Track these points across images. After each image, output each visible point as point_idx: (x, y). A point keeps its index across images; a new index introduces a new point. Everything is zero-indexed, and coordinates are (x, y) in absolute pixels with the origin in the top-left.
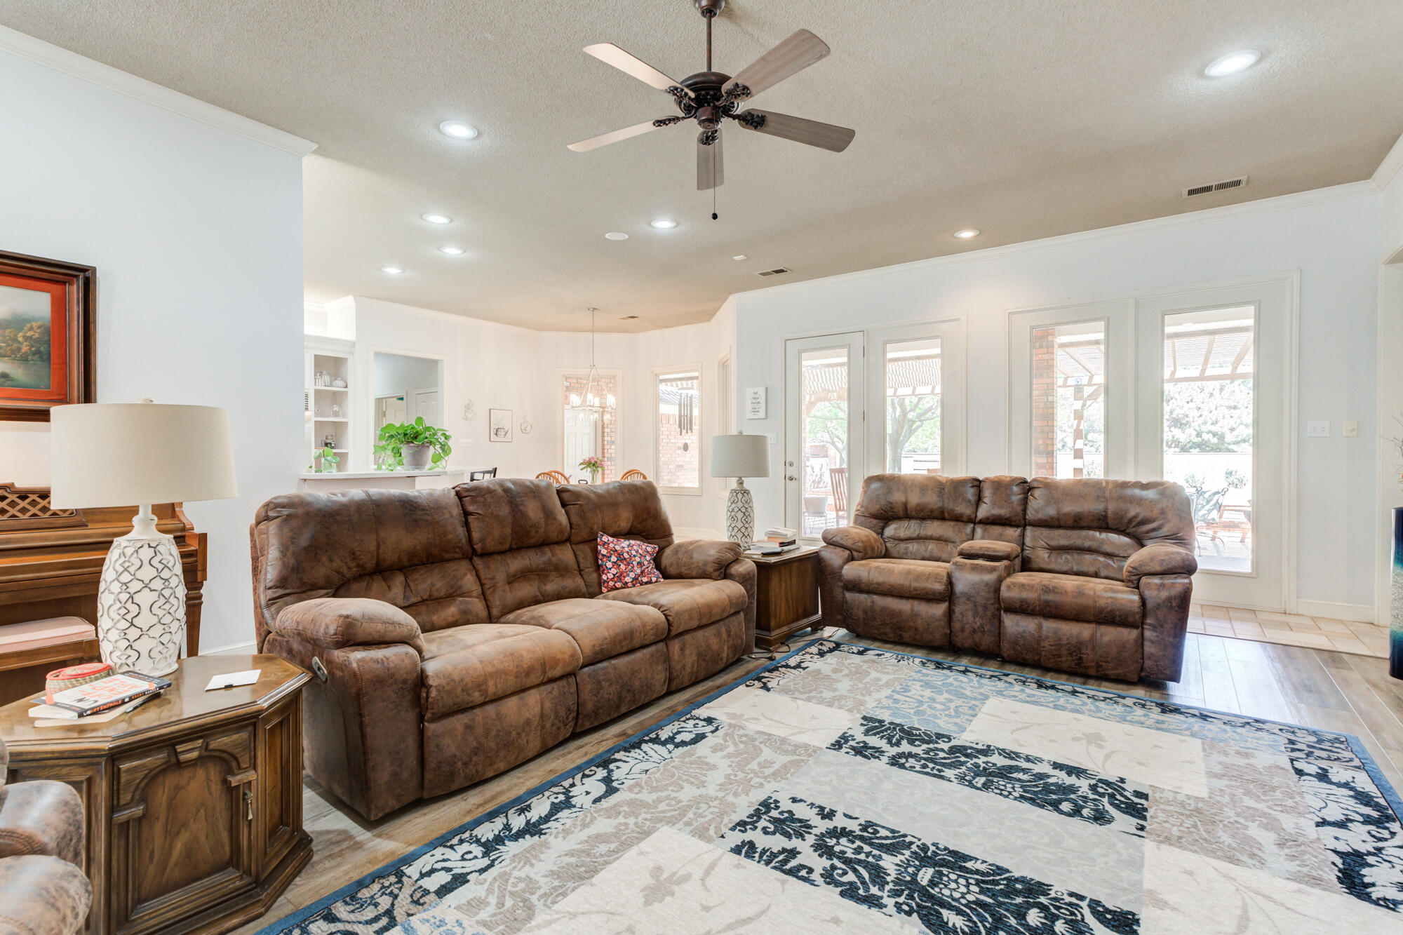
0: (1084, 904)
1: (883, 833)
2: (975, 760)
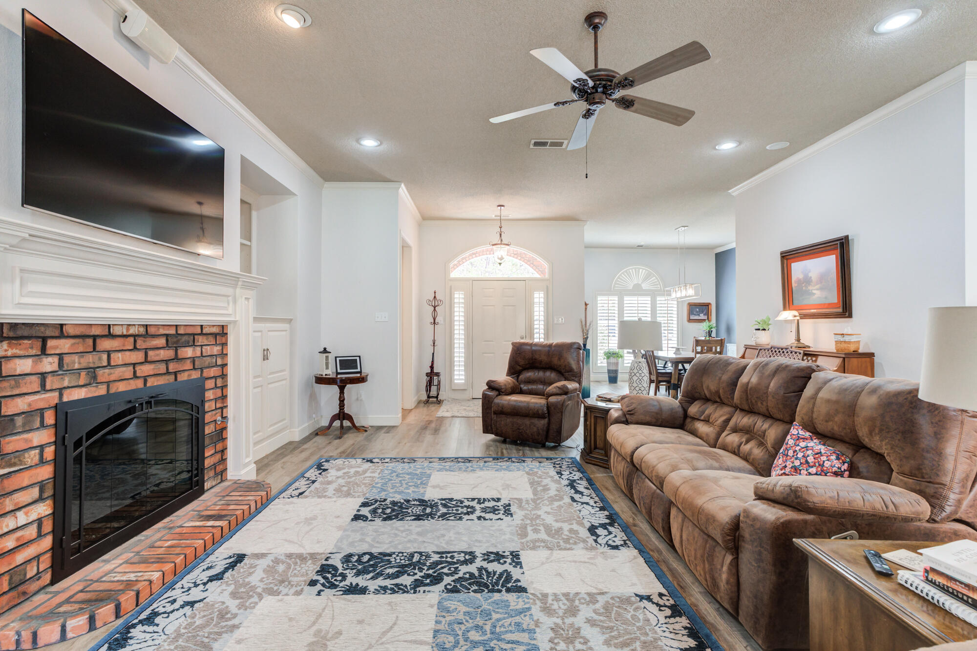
0: (370, 519)
1: (452, 518)
2: (422, 574)
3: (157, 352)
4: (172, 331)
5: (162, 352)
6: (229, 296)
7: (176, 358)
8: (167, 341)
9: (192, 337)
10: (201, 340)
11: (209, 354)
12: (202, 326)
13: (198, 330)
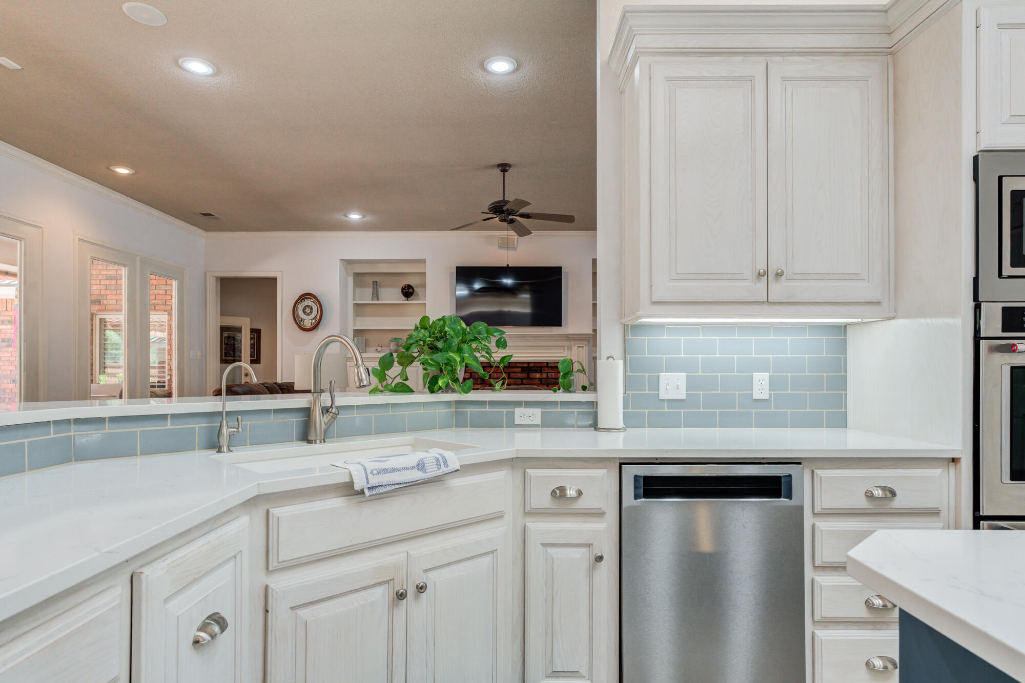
3: (516, 374)
4: (527, 366)
5: (519, 374)
6: (565, 346)
7: (528, 378)
8: (522, 370)
9: (540, 369)
10: (546, 369)
11: (553, 377)
12: (547, 363)
13: (545, 365)
